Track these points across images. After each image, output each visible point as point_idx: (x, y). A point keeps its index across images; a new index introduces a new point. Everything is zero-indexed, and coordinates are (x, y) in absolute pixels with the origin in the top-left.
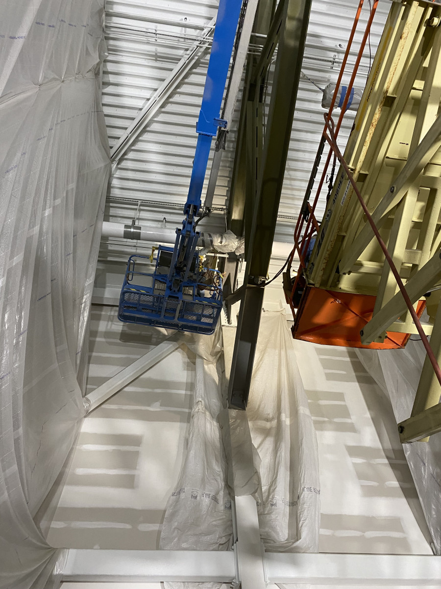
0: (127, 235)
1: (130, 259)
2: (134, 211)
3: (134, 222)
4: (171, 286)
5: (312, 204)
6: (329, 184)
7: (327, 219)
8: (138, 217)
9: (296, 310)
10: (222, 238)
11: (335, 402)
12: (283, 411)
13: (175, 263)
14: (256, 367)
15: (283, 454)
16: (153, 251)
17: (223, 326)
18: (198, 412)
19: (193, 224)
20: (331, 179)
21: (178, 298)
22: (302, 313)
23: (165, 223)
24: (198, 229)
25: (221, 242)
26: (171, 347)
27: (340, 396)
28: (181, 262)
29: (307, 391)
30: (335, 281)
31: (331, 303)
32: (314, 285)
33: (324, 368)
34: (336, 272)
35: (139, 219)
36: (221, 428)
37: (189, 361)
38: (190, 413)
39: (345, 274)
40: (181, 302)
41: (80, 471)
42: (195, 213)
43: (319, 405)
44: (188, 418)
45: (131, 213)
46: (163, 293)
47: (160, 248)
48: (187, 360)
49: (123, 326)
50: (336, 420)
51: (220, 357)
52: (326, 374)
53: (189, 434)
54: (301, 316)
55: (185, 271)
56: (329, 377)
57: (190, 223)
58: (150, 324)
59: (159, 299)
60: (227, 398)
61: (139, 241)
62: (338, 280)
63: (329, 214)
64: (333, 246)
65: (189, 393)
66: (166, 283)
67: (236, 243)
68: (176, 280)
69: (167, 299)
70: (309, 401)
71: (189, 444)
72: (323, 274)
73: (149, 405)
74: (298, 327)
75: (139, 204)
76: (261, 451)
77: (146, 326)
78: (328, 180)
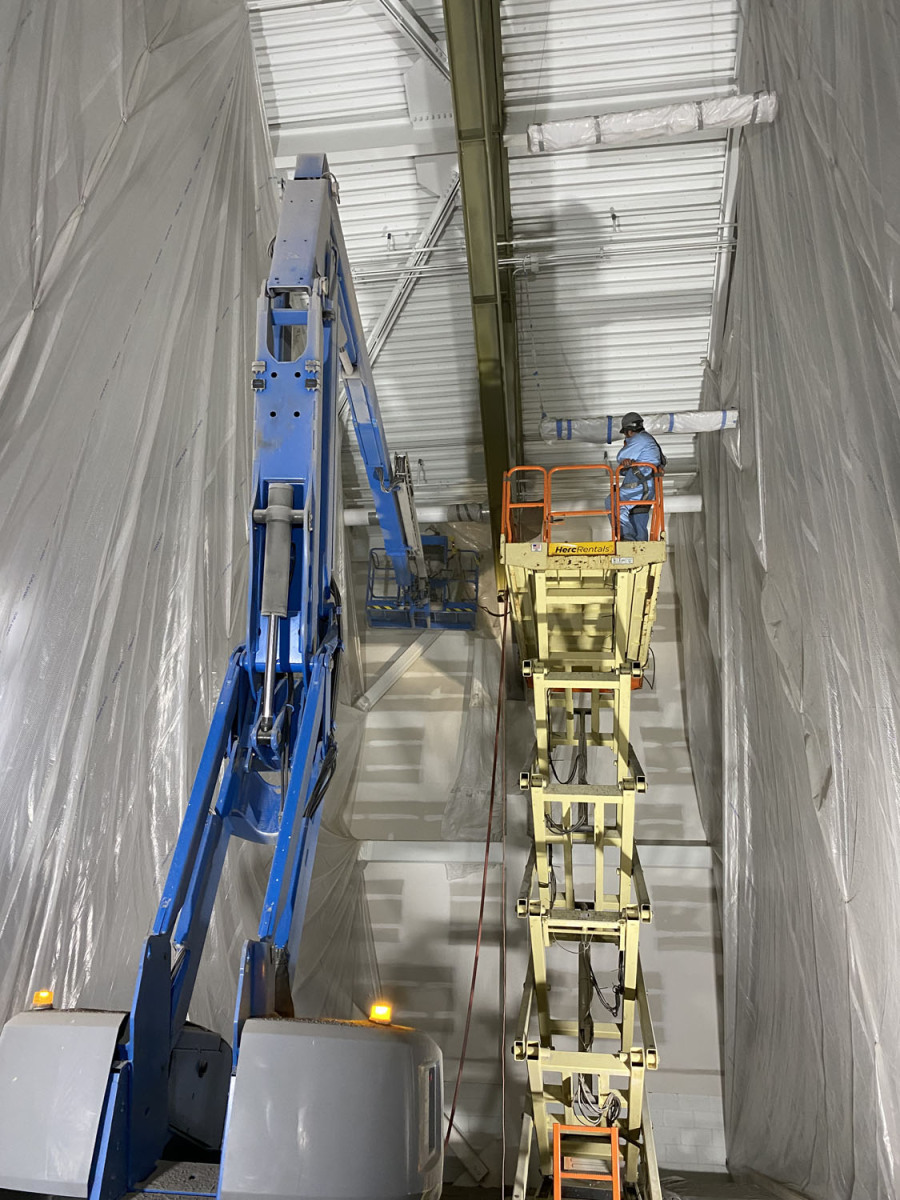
41: (370, 768)
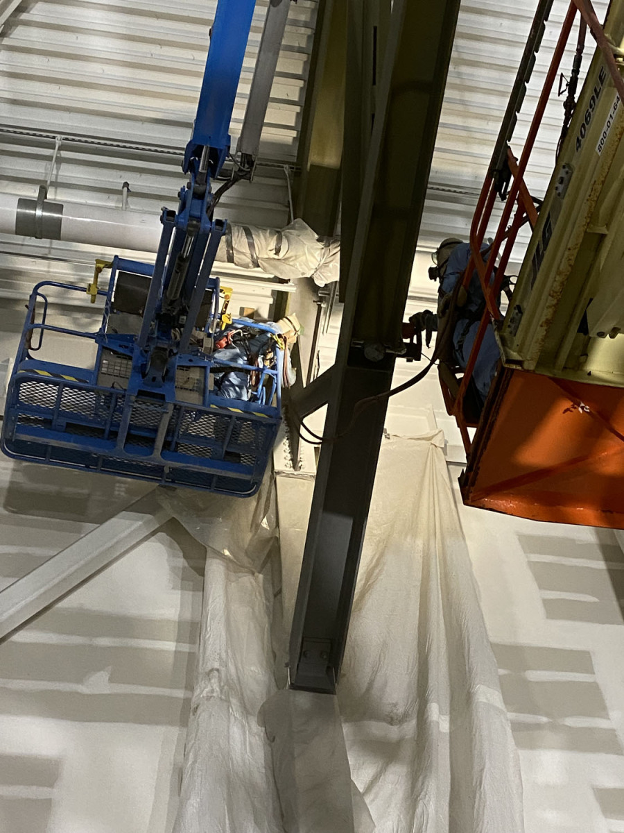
0: (26, 227)
1: (35, 292)
2: (43, 163)
3: (43, 192)
4: (146, 365)
5: (517, 153)
6: (565, 99)
7: (560, 190)
8: (53, 180)
9: (472, 431)
10: (279, 240)
11: (568, 674)
12: (433, 696)
13: (158, 303)
14: (363, 582)
15: (432, 808)
16: (99, 270)
17: (278, 473)
18: (209, 698)
19: (208, 199)
20: (572, 86)
21: (162, 397)
22: (488, 438)
23: (128, 196)
24: (218, 214)
25: (278, 251)
26: (140, 526)
27: (582, 660)
28: (172, 302)
29: (497, 645)
30: (577, 353)
31: (566, 411)
32: (520, 363)
33: (541, 587)
34: (579, 331)
35: (57, 185)
36: (271, 738)
37: (186, 565)
38: (187, 701)
39: (602, 335)
40: (171, 407)
42: (213, 170)
43: (526, 683)
44: (185, 713)
45: (36, 169)
46: (123, 384)
47: (117, 263)
48: (181, 562)
49: (14, 470)
50: (570, 722)
51: (269, 556)
52: (547, 603)
53: (186, 756)
54: (485, 447)
55: (182, 326)
56: (554, 610)
57: (199, 196)
58: (87, 467)
59: (111, 398)
60: (287, 661)
61: (56, 244)
62: (584, 351)
63: (564, 175)
64: (572, 263)
65: (185, 648)
66: (130, 358)
67: (317, 254)
68: (157, 348)
69: (133, 398)
70: (502, 672)
71: (186, 781)
72: (546, 336)
73: (79, 681)
74: (476, 474)
75: (58, 143)
76: (373, 800)
77: (76, 472)
78: (564, 87)
